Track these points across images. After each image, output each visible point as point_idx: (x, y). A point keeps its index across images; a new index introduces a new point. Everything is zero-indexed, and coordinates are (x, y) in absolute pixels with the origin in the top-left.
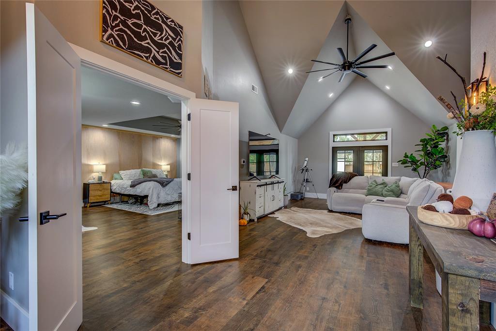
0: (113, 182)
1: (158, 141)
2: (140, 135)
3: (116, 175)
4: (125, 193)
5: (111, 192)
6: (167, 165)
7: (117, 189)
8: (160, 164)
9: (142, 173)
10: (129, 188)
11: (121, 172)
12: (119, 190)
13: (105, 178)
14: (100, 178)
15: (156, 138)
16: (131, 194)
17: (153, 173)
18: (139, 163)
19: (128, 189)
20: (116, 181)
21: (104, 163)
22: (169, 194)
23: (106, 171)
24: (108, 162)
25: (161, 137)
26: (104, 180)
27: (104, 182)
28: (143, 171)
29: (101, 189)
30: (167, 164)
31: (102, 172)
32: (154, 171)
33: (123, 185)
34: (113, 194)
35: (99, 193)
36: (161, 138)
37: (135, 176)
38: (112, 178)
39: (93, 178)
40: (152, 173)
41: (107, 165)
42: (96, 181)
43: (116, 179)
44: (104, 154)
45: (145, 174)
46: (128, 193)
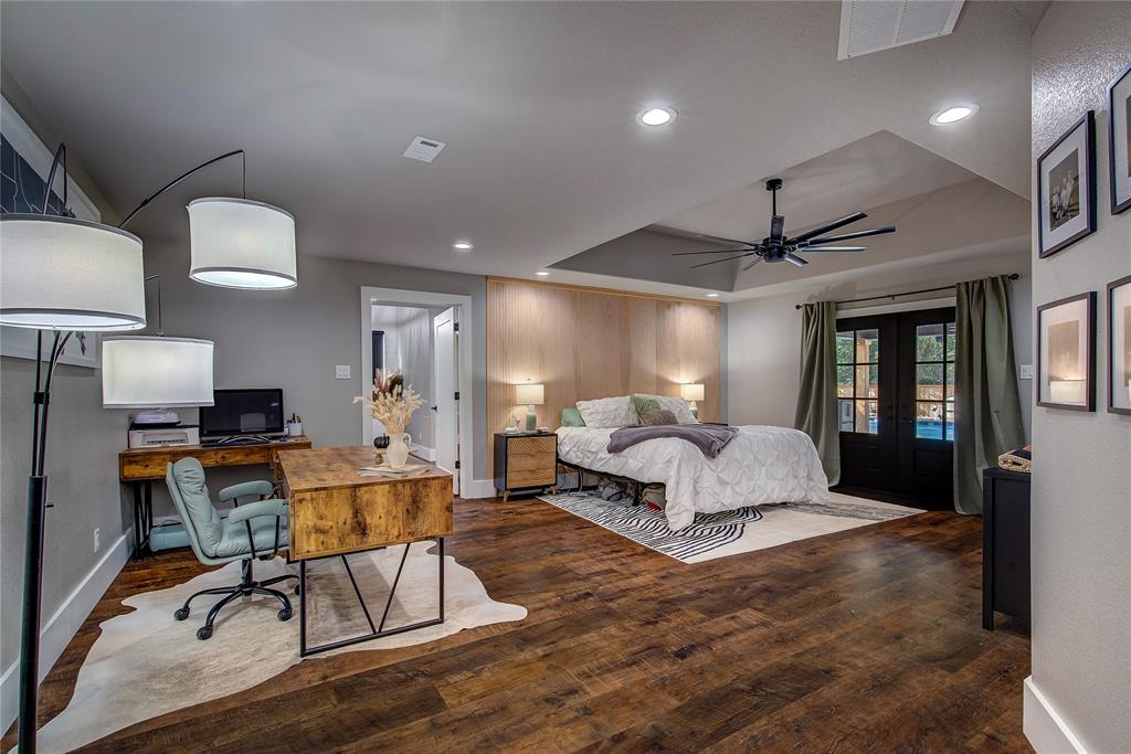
0: (562, 432)
1: (670, 313)
2: (625, 298)
3: (568, 414)
4: (594, 468)
5: (558, 460)
6: (696, 383)
7: (572, 454)
8: (675, 380)
9: (633, 406)
10: (605, 455)
11: (582, 405)
12: (577, 457)
13: (544, 419)
14: (531, 421)
15: (664, 304)
16: (609, 472)
17: (664, 408)
18: (622, 378)
19: (601, 455)
20: (569, 429)
21: (539, 380)
22: (727, 483)
23: (545, 401)
24: (549, 376)
25: (679, 301)
26: (541, 426)
27: (540, 434)
28: (635, 401)
29: (533, 452)
30: (695, 379)
31: (536, 405)
32: (664, 403)
33: (588, 443)
34: (563, 465)
35: (530, 463)
36: (679, 303)
37: (615, 418)
38: (559, 422)
39: (515, 420)
40: (658, 407)
41: (547, 385)
42: (521, 429)
43: (568, 424)
44: (541, 354)
45: (641, 409)
46: (603, 470)
